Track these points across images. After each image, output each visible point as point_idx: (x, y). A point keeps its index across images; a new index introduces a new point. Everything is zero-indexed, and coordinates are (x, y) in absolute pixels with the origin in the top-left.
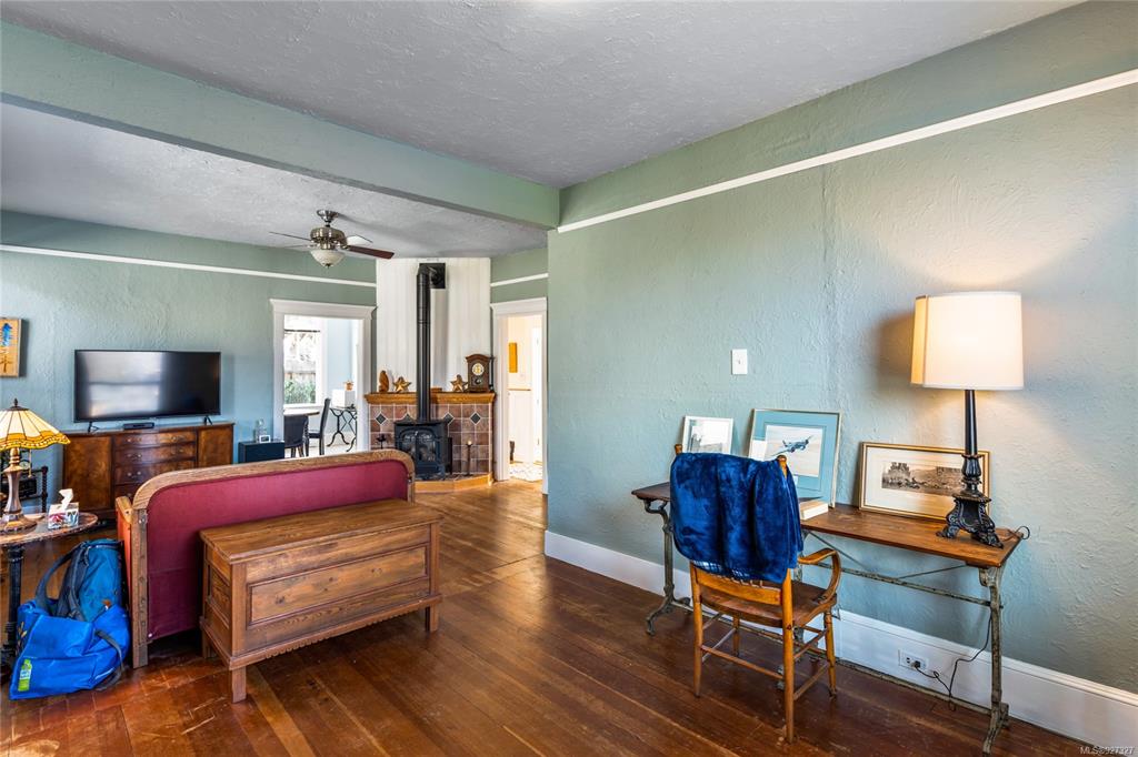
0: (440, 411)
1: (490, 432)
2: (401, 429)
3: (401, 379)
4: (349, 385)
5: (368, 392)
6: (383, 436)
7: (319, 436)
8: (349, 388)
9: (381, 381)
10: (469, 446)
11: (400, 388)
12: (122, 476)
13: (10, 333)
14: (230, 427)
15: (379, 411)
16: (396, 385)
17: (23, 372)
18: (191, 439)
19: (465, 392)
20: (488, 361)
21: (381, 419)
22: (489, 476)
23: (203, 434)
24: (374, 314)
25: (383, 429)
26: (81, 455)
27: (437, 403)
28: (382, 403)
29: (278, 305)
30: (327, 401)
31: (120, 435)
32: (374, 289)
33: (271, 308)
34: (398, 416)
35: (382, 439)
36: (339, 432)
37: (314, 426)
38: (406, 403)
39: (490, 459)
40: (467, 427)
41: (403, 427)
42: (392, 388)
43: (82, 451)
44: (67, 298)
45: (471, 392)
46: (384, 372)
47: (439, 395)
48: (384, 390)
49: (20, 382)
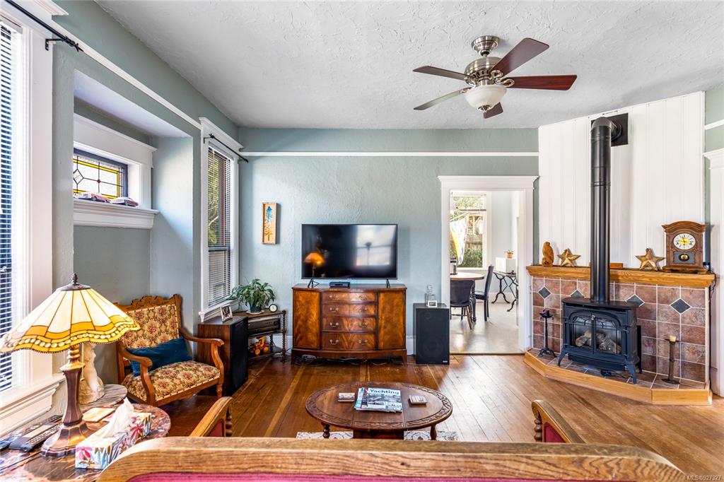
0: (622, 292)
1: (707, 327)
2: (572, 309)
3: (568, 252)
4: (510, 254)
5: (530, 263)
6: (548, 312)
7: (484, 297)
8: (510, 257)
9: (545, 253)
10: (672, 343)
11: (566, 261)
12: (326, 325)
13: (271, 213)
14: (403, 291)
15: (542, 284)
16: (562, 258)
17: (278, 241)
18: (373, 300)
19: (664, 270)
20: (701, 230)
21: (545, 293)
22: (708, 388)
23: (382, 296)
24: (536, 184)
25: (548, 304)
26: (302, 305)
27: (617, 281)
28: (547, 276)
29: (446, 182)
30: (491, 268)
31: (327, 292)
32: (536, 159)
33: (439, 184)
34: (565, 291)
35: (547, 315)
36: (501, 292)
37: (479, 288)
38: (575, 278)
39: (707, 364)
40: (667, 316)
41: (574, 307)
42: (557, 261)
43: (303, 302)
44: (301, 187)
45: (673, 271)
46: (548, 244)
47: (620, 272)
48: (548, 263)
49: (276, 248)
